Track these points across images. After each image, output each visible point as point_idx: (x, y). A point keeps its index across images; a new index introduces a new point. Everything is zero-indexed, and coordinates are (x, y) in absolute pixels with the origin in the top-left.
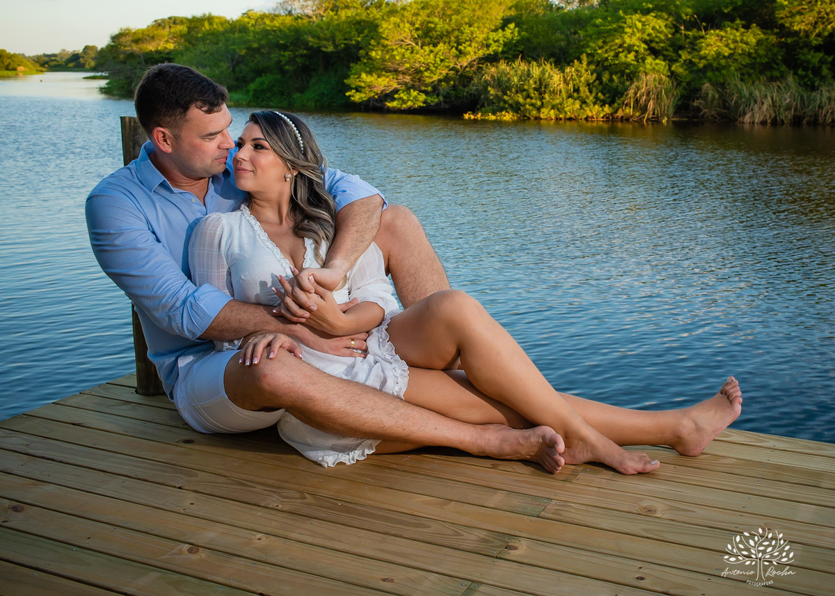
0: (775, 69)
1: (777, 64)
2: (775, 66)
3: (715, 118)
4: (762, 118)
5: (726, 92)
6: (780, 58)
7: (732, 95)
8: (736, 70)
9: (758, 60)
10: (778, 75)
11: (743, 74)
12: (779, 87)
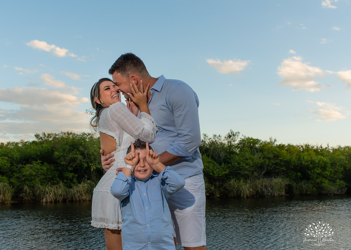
0: (55, 180)
1: (56, 178)
2: (55, 179)
3: (30, 201)
4: (50, 200)
5: (35, 190)
6: (57, 175)
7: (37, 191)
8: (39, 181)
9: (48, 176)
10: (56, 182)
11: (41, 182)
12: (57, 187)
